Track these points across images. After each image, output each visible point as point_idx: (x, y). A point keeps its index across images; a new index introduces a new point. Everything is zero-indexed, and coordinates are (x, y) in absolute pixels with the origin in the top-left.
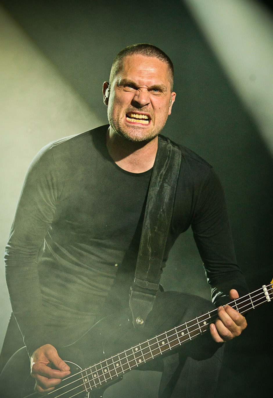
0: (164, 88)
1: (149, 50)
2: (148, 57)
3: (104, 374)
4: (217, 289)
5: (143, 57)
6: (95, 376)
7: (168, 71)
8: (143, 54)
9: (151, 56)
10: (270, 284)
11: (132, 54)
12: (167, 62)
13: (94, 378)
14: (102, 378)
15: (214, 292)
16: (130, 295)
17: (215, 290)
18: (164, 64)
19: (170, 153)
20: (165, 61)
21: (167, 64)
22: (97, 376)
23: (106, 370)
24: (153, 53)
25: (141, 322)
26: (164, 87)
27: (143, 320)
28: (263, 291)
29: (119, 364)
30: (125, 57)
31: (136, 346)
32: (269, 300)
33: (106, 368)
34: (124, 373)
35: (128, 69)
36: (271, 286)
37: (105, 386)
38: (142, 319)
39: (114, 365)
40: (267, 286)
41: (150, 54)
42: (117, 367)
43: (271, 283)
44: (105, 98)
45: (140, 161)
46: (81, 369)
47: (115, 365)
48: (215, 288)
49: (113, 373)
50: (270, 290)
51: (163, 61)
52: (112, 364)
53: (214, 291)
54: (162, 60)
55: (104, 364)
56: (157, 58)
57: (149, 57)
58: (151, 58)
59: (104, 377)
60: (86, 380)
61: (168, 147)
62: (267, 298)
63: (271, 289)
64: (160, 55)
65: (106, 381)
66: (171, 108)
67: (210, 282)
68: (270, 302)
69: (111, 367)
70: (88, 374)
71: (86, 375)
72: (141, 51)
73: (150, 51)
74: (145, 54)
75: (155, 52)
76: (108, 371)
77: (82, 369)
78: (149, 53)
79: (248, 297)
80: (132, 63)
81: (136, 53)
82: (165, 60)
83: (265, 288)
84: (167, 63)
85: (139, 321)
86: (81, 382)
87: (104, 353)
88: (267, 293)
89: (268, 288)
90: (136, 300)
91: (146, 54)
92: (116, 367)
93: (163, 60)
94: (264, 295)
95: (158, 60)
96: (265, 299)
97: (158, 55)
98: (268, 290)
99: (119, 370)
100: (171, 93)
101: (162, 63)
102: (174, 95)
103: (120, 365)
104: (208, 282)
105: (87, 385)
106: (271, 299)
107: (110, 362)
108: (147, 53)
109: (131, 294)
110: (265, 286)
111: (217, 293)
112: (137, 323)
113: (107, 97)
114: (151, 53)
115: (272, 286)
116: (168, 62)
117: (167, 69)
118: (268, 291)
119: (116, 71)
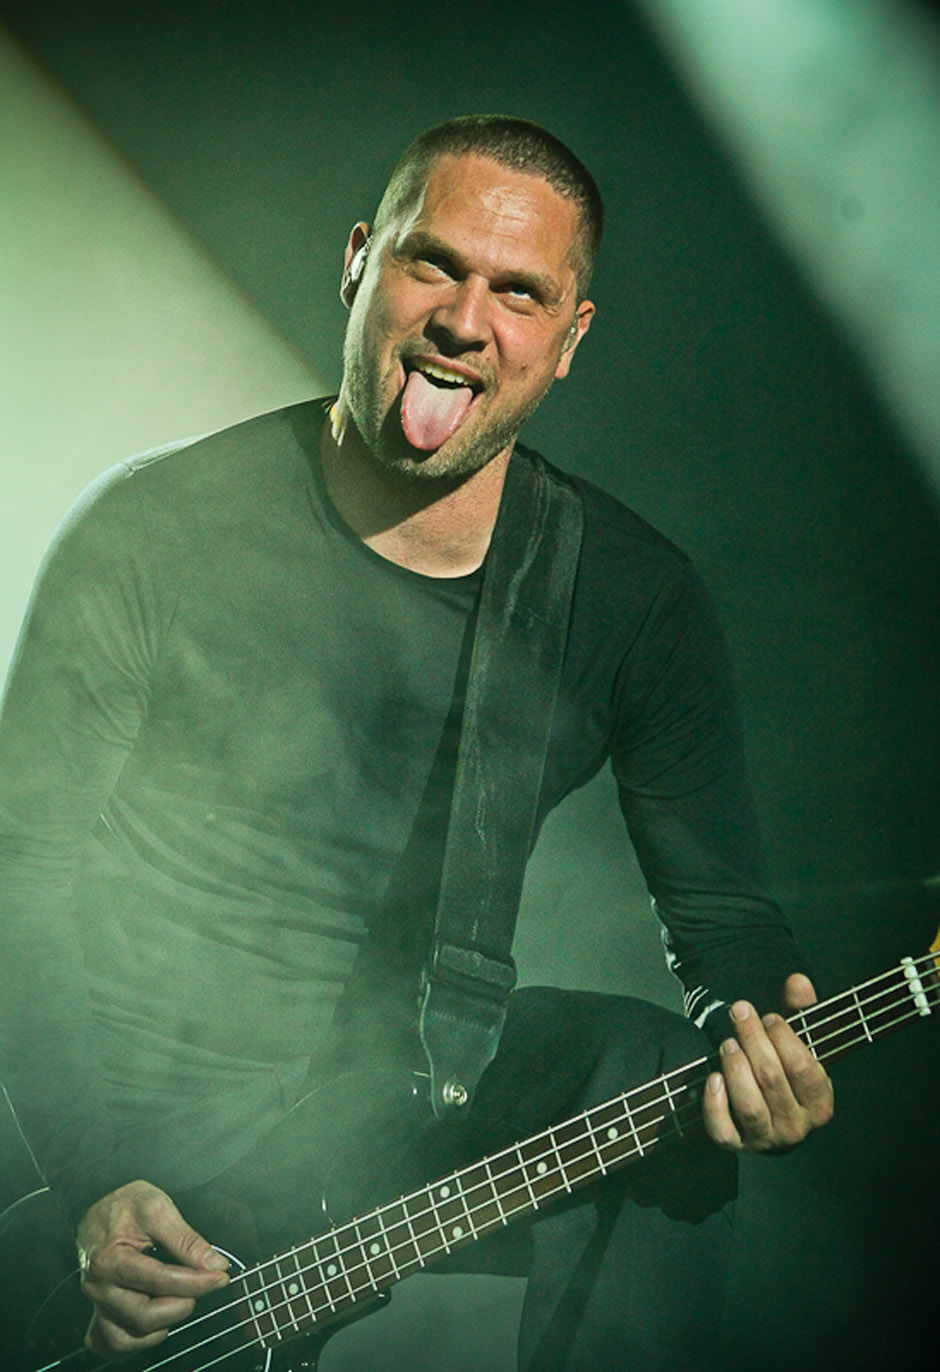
0: (550, 291)
1: (524, 148)
2: (515, 173)
3: (324, 1282)
4: (706, 991)
5: (501, 169)
6: (294, 1288)
7: (579, 232)
8: (501, 159)
9: (527, 173)
10: (929, 953)
11: (465, 151)
12: (582, 200)
13: (290, 1296)
14: (318, 1298)
15: (698, 1002)
16: (423, 1000)
17: (702, 994)
18: (568, 208)
19: (543, 510)
20: (575, 197)
21: (581, 208)
22: (301, 1290)
23: (332, 1270)
24: (537, 163)
25: (458, 1098)
26: (550, 287)
27: (466, 1089)
28: (904, 979)
29: (380, 1245)
30: (440, 156)
31: (443, 1181)
32: (926, 1011)
33: (335, 1261)
34: (398, 1276)
35: (439, 201)
36: (932, 960)
37: (330, 1326)
38: (462, 1088)
39: (362, 1248)
40: (919, 961)
41: (525, 161)
42: (374, 1256)
43: (932, 949)
44: (348, 280)
45: (437, 532)
46: (241, 1268)
47: (365, 1248)
48: (700, 988)
49: (359, 1278)
50: (926, 973)
51: (565, 197)
52: (355, 1245)
53: (698, 998)
54: (563, 190)
55: (326, 1248)
56: (547, 180)
57: (520, 175)
58: (527, 177)
59: (328, 1292)
60: (259, 1305)
61: (538, 489)
62: (917, 1003)
63: (931, 971)
64: (560, 170)
65: (333, 1307)
66: (571, 356)
67: (676, 967)
68: (927, 1016)
69: (353, 1258)
70: (266, 1285)
71: (260, 1287)
72: (496, 149)
73: (529, 153)
74: (508, 162)
75: (544, 160)
76: (339, 1271)
77: (244, 1268)
78: (522, 159)
79: (849, 1001)
80: (455, 185)
81: (477, 151)
82: (574, 193)
83: (909, 966)
84: (582, 203)
85: (453, 1094)
86: (243, 1311)
87: (324, 1207)
88: (916, 986)
89: (920, 968)
90: (441, 1016)
91: (511, 163)
92: (370, 1256)
93: (566, 192)
94: (906, 991)
95: (549, 188)
96: (911, 1005)
97: (554, 173)
98: (922, 975)
99: (381, 1265)
100: (578, 306)
101: (562, 202)
102: (590, 311)
103: (383, 1249)
104: (669, 965)
105: (265, 1321)
106: (931, 1008)
107: (347, 1238)
108: (514, 157)
109: (424, 997)
110: (909, 960)
111: (710, 1004)
112: (446, 1100)
113: (354, 277)
114: (529, 162)
115: (936, 961)
116: (587, 201)
117: (577, 224)
118: (922, 980)
119: (400, 201)
